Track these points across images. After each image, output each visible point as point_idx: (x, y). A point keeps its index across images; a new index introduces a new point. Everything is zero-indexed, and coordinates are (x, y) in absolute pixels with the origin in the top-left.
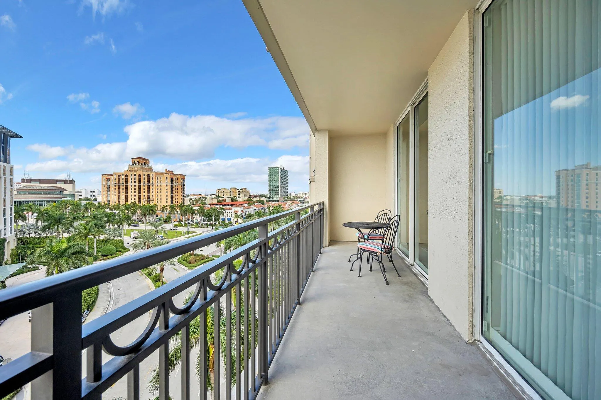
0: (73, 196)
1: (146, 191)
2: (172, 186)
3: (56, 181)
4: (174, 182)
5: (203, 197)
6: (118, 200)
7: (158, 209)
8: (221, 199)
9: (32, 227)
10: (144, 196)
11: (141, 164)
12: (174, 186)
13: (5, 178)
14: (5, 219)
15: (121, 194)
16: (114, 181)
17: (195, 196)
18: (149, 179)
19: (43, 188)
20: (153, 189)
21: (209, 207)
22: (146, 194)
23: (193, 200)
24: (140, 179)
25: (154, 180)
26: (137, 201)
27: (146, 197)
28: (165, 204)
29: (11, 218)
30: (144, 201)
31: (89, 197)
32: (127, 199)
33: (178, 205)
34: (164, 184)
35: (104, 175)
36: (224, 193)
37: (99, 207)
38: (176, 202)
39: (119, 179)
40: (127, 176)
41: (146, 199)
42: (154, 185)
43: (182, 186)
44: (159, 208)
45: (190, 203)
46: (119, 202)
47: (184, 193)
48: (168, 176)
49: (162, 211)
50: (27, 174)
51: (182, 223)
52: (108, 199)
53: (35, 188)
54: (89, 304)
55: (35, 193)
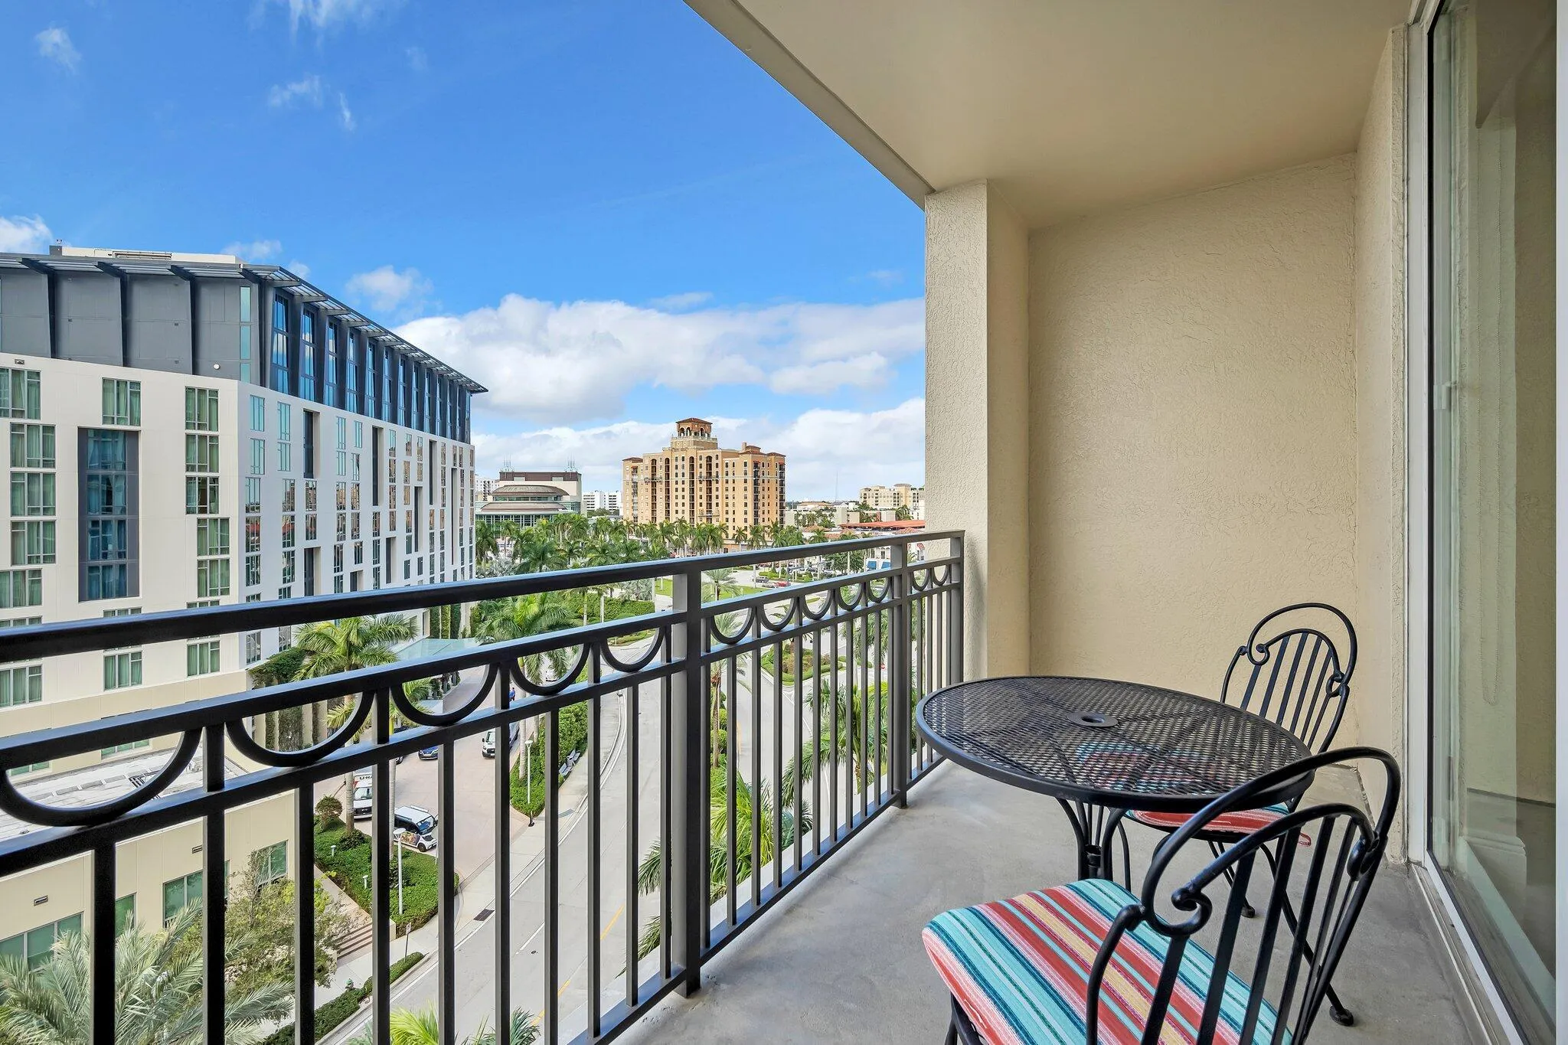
0: (577, 506)
1: (704, 494)
2: (756, 483)
3: (550, 476)
4: (760, 474)
5: (827, 509)
6: (653, 514)
7: (727, 537)
8: (870, 513)
9: (506, 567)
10: (701, 505)
11: (696, 434)
12: (760, 481)
13: (462, 471)
14: (463, 550)
15: (658, 502)
16: (644, 474)
17: (810, 507)
18: (709, 466)
19: (531, 489)
20: (717, 489)
21: (839, 533)
22: (704, 501)
23: (803, 516)
24: (692, 467)
25: (719, 469)
26: (687, 518)
27: (704, 507)
28: (742, 525)
29: (471, 548)
30: (701, 517)
31: (607, 508)
32: (668, 512)
33: (769, 527)
34: (739, 478)
35: (627, 460)
36: (879, 499)
37: (617, 529)
38: (766, 520)
39: (654, 468)
40: (667, 460)
41: (705, 513)
42: (720, 479)
43: (778, 482)
44: (731, 532)
45: (798, 522)
46: (654, 518)
47: (782, 499)
48: (748, 459)
49: (736, 541)
50: (508, 464)
51: (777, 570)
52: (635, 512)
53: (518, 490)
54: (578, 738)
55: (519, 499)
